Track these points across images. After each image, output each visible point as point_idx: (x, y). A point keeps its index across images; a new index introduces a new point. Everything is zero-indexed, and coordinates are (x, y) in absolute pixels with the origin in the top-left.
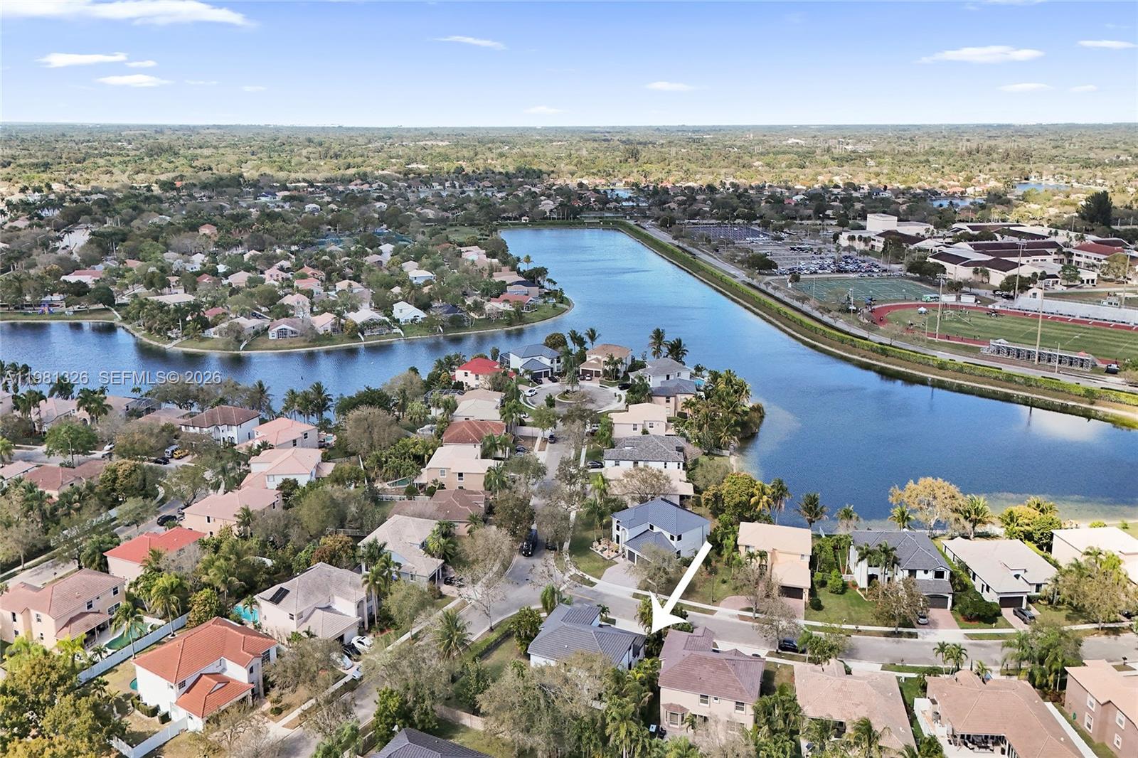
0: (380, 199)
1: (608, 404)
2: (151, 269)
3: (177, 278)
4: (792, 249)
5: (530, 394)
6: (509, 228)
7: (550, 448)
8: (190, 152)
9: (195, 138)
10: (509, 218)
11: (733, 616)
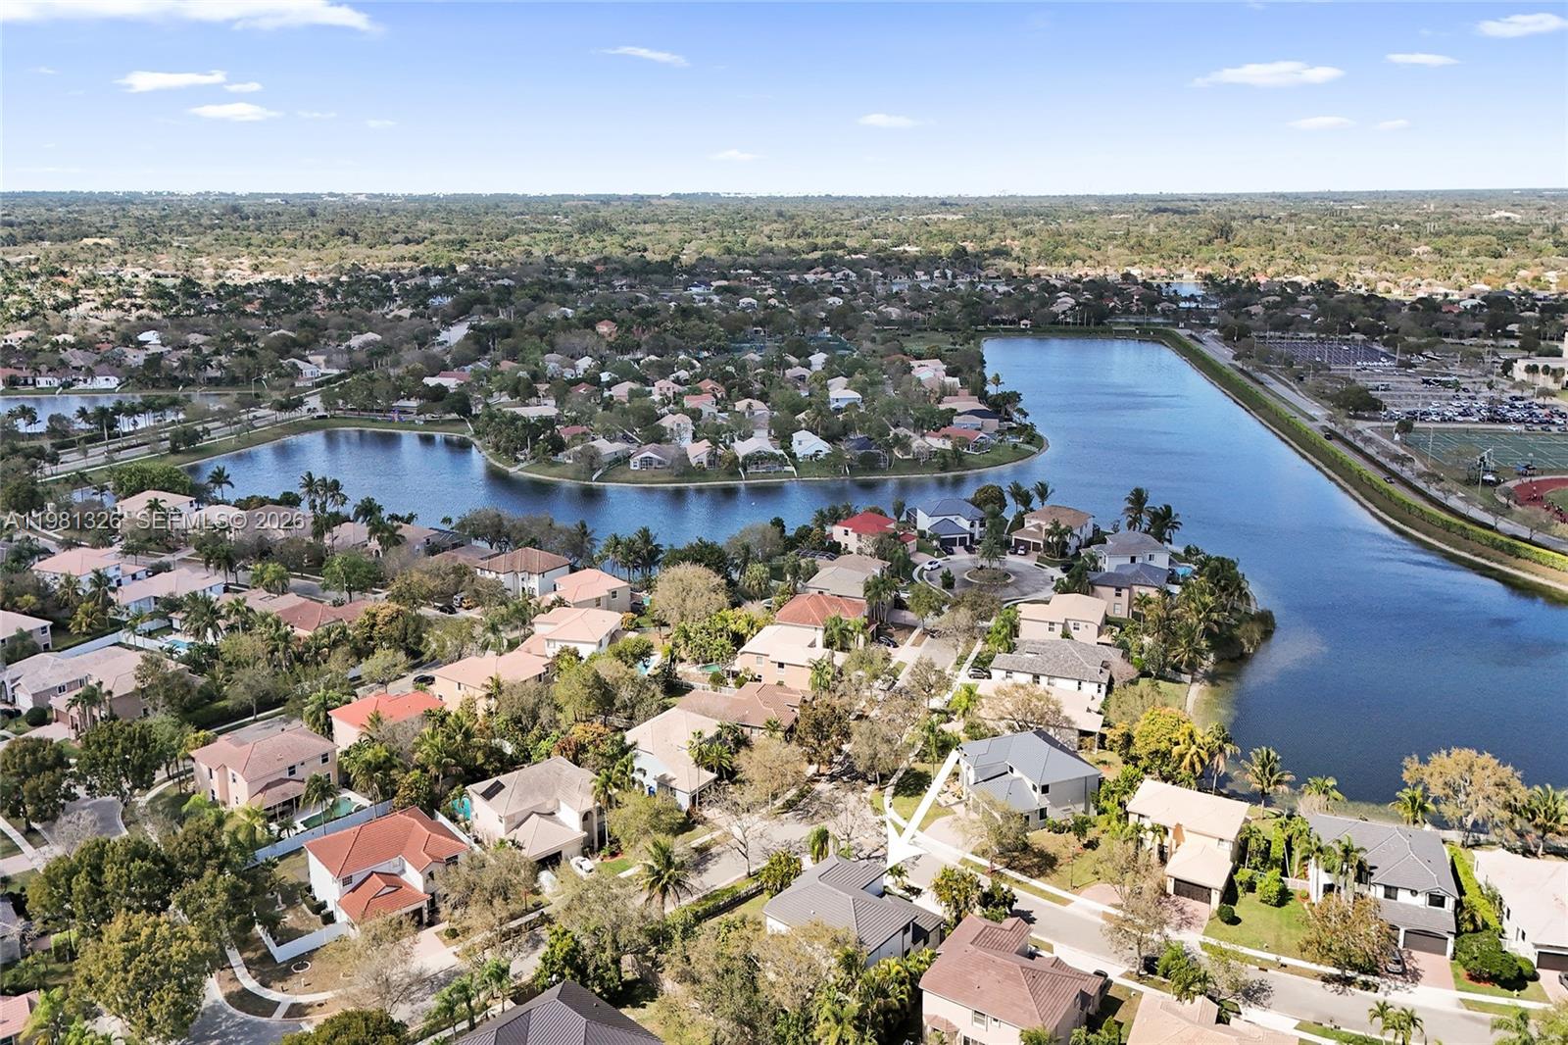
0: (837, 292)
1: (1037, 591)
2: (523, 374)
3: (547, 386)
4: (1425, 382)
5: (929, 567)
6: (1000, 336)
7: (928, 644)
8: (630, 228)
9: (644, 212)
10: (1004, 322)
11: (1094, 912)
